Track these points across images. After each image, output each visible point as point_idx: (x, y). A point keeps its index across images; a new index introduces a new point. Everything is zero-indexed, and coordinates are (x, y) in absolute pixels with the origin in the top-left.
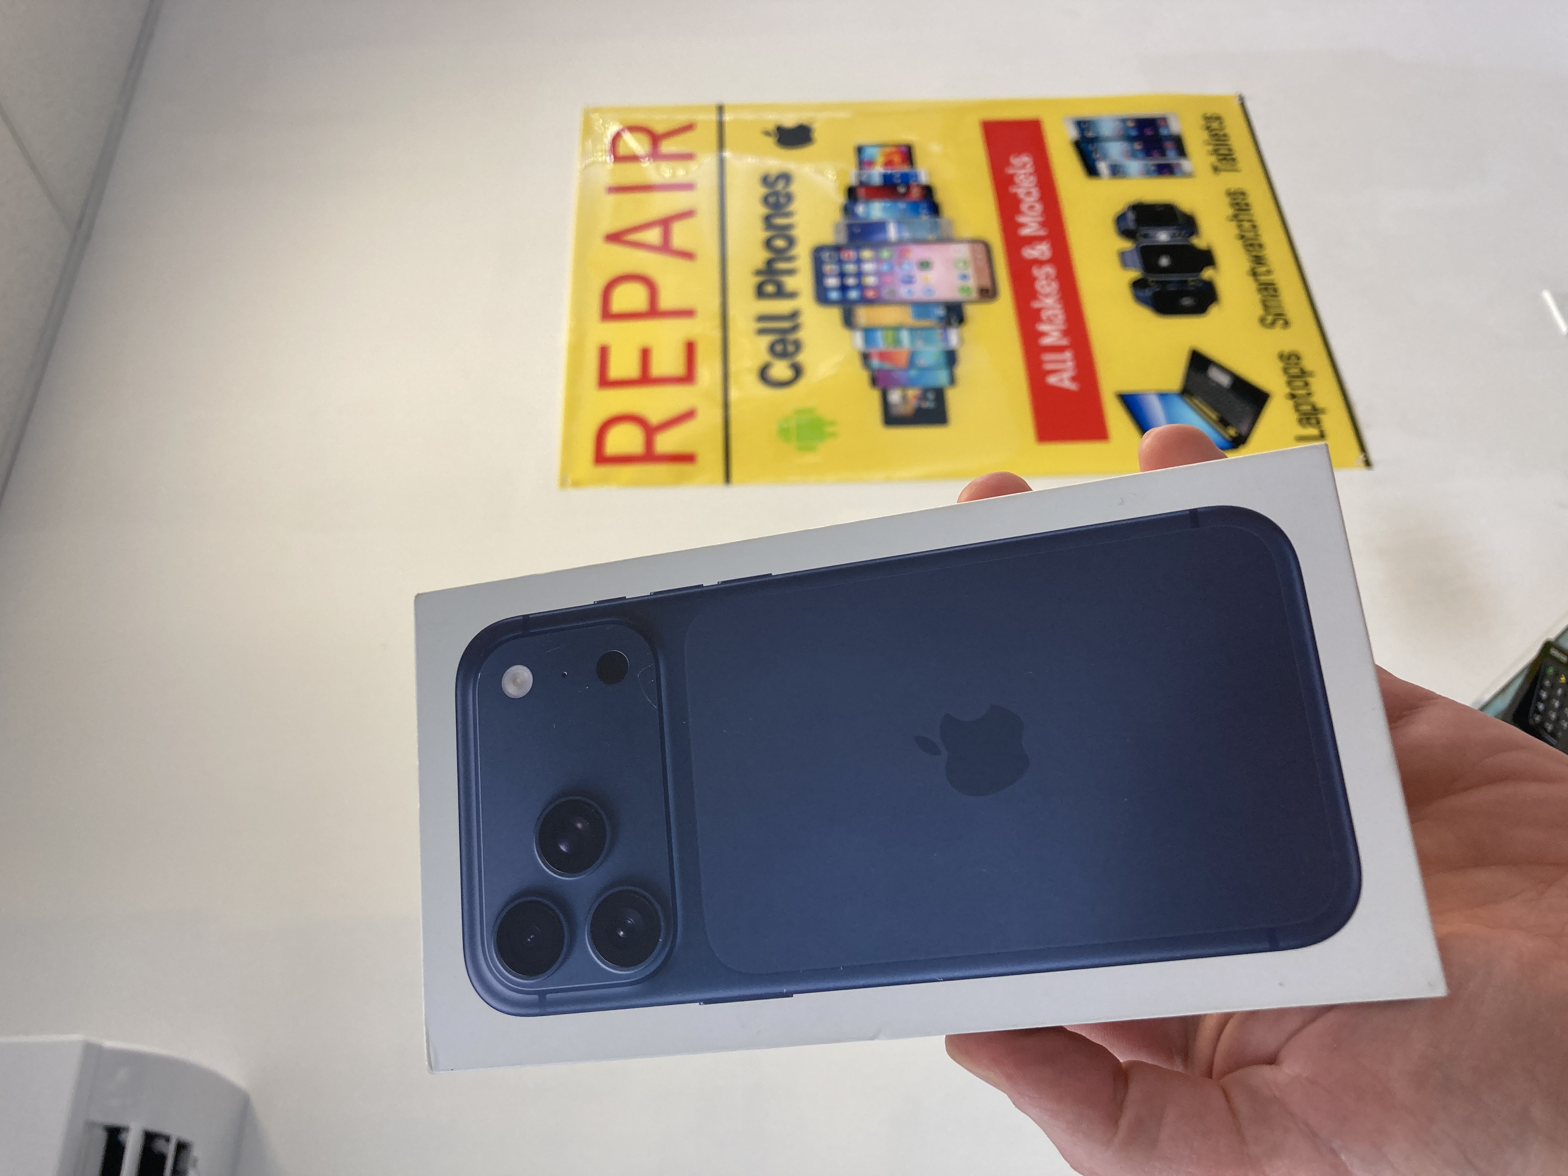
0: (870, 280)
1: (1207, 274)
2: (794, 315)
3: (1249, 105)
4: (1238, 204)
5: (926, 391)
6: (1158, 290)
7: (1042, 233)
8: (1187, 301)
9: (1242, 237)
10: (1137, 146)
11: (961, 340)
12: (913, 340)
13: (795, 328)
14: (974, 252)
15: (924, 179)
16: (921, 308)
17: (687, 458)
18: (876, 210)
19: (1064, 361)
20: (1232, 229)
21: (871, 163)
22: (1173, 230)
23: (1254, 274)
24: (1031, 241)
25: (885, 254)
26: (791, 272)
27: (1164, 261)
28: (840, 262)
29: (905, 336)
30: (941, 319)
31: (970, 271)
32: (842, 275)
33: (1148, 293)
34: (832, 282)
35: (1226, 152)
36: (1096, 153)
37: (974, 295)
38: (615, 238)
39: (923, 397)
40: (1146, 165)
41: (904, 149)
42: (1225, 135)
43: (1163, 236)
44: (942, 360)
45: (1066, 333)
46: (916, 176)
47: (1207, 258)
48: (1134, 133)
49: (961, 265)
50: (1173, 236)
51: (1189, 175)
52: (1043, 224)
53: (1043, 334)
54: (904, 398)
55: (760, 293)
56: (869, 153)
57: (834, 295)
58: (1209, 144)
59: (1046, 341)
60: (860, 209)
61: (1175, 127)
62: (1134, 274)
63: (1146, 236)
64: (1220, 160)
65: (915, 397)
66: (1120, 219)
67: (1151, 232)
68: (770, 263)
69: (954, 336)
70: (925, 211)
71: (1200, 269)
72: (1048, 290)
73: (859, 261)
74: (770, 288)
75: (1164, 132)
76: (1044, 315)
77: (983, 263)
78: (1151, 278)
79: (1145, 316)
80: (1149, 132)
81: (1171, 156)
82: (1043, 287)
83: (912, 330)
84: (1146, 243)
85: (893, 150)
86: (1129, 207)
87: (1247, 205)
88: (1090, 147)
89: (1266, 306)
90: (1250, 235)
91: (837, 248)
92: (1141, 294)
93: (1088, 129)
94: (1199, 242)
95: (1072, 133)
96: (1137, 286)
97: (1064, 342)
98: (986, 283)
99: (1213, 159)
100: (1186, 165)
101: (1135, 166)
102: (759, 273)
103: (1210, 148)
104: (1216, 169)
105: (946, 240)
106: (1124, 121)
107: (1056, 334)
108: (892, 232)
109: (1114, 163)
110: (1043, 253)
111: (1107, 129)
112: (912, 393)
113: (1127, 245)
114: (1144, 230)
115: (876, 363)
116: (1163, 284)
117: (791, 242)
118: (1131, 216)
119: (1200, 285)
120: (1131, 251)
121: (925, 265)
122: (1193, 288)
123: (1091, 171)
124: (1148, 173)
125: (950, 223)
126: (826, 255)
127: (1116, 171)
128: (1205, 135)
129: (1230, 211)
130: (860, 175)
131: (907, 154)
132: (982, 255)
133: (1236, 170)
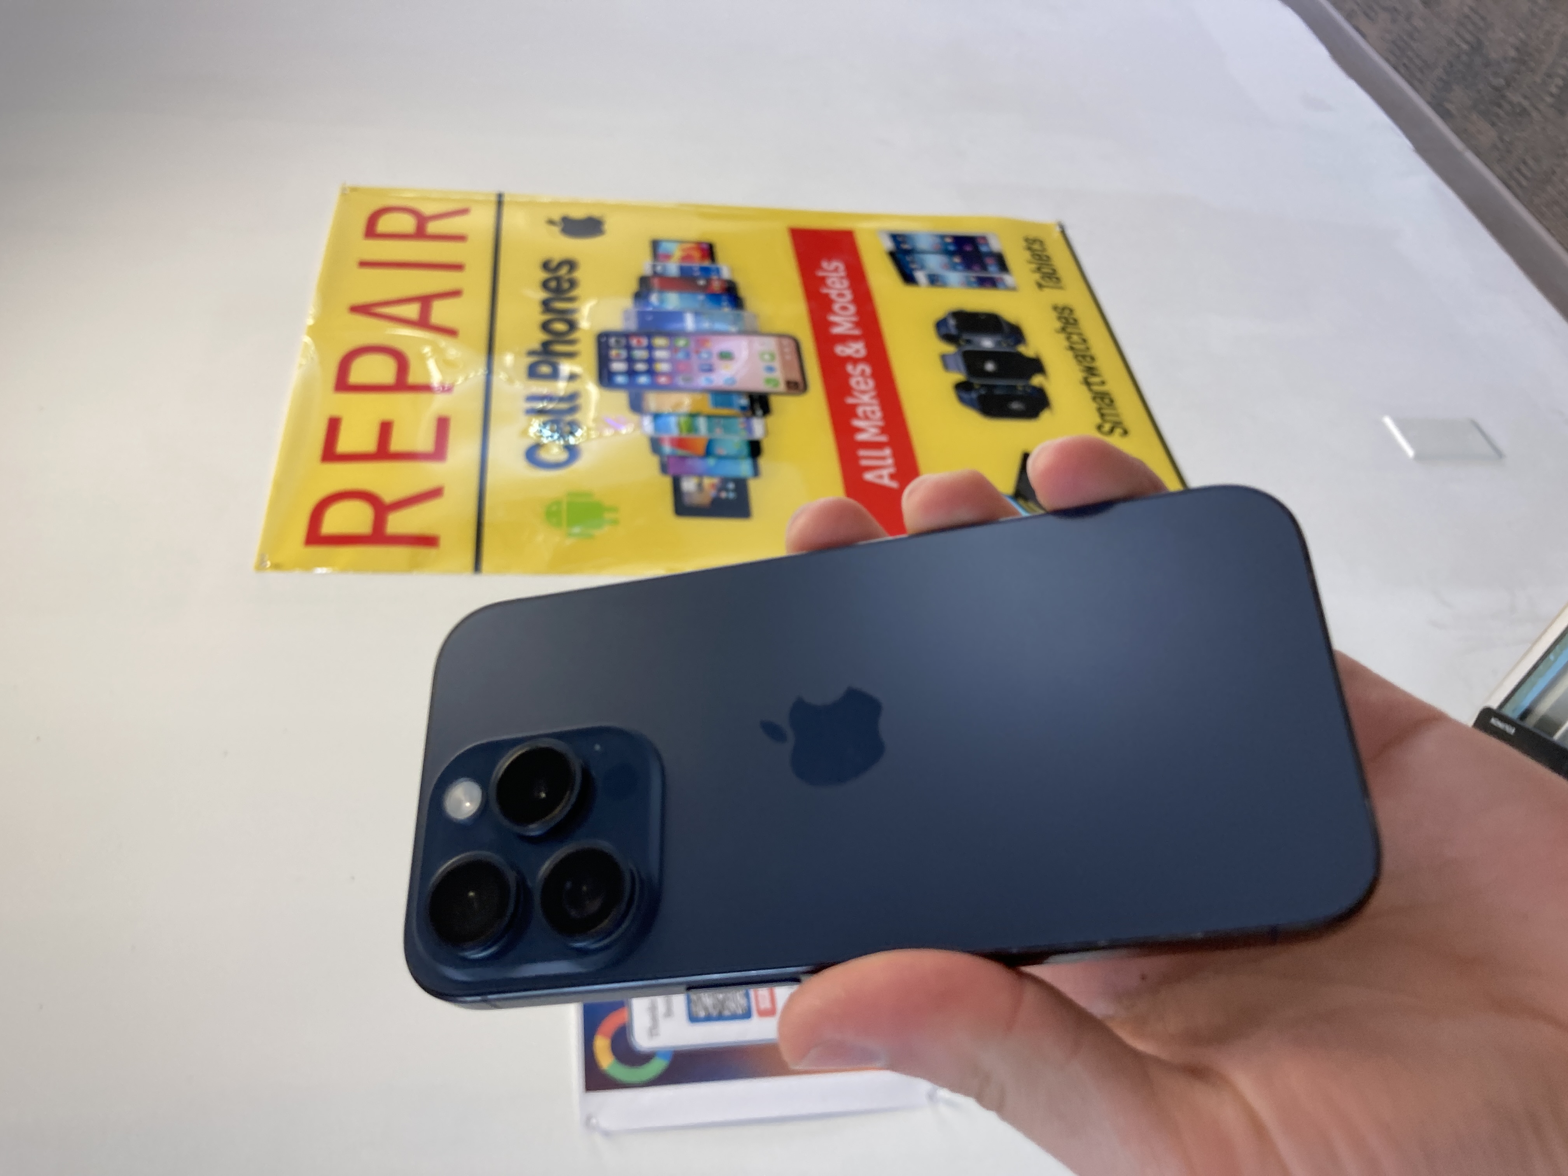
0: (662, 367)
1: (1037, 380)
2: (572, 397)
3: (1070, 232)
4: (1066, 319)
5: (725, 480)
6: (983, 392)
7: (857, 332)
8: (1016, 406)
9: (1072, 348)
10: (957, 260)
11: (767, 432)
12: (710, 429)
13: (573, 410)
14: (781, 347)
15: (726, 274)
16: (722, 396)
17: (428, 541)
18: (672, 301)
19: (883, 458)
20: (1061, 340)
21: (668, 257)
22: (998, 338)
23: (1087, 383)
24: (844, 339)
25: (681, 342)
26: (570, 355)
27: (990, 367)
28: (629, 348)
29: (702, 423)
30: (743, 408)
31: (777, 364)
32: (630, 360)
33: (974, 395)
34: (618, 366)
35: (1050, 271)
36: (913, 262)
37: (782, 387)
38: (363, 309)
39: (722, 487)
40: (967, 277)
41: (705, 246)
42: (1048, 258)
43: (987, 343)
44: (745, 450)
45: (883, 430)
46: (718, 271)
47: (1036, 366)
48: (952, 248)
49: (767, 357)
50: (998, 343)
51: (1013, 289)
52: (857, 324)
53: (859, 430)
54: (700, 486)
55: (533, 373)
56: (664, 247)
57: (620, 379)
58: (1030, 262)
59: (861, 437)
60: (654, 298)
61: (996, 245)
62: (959, 376)
63: (968, 342)
64: (1043, 278)
65: (713, 486)
66: (940, 325)
67: (975, 338)
68: (546, 345)
69: (758, 427)
70: (725, 304)
71: (1029, 376)
72: (863, 387)
73: (650, 348)
74: (545, 369)
75: (983, 249)
76: (860, 411)
77: (791, 357)
78: (977, 382)
79: (972, 418)
80: (968, 248)
81: (993, 271)
82: (858, 383)
83: (709, 417)
84: (969, 348)
85: (693, 245)
86: (949, 314)
87: (1075, 320)
88: (908, 258)
89: (1102, 415)
90: (1081, 347)
91: (626, 335)
92: (966, 396)
93: (904, 242)
94: (1028, 350)
95: (889, 245)
96: (961, 388)
97: (883, 438)
98: (796, 376)
99: (1037, 276)
100: (1008, 279)
101: (954, 277)
102: (531, 353)
103: (1034, 266)
104: (1040, 286)
105: (751, 332)
106: (942, 237)
107: (874, 431)
108: (689, 323)
109: (932, 273)
110: (857, 351)
111: (923, 244)
112: (707, 482)
113: (949, 349)
114: (966, 336)
115: (667, 449)
116: (990, 388)
117: (572, 326)
118: (952, 322)
119: (1029, 390)
120: (955, 354)
121: (726, 356)
122: (1020, 393)
123: (908, 278)
124: (968, 284)
125: (755, 316)
126: (612, 341)
127: (934, 280)
128: (1027, 255)
129: (1058, 325)
130: (654, 266)
131: (709, 251)
132: (789, 349)
133: (1061, 288)
